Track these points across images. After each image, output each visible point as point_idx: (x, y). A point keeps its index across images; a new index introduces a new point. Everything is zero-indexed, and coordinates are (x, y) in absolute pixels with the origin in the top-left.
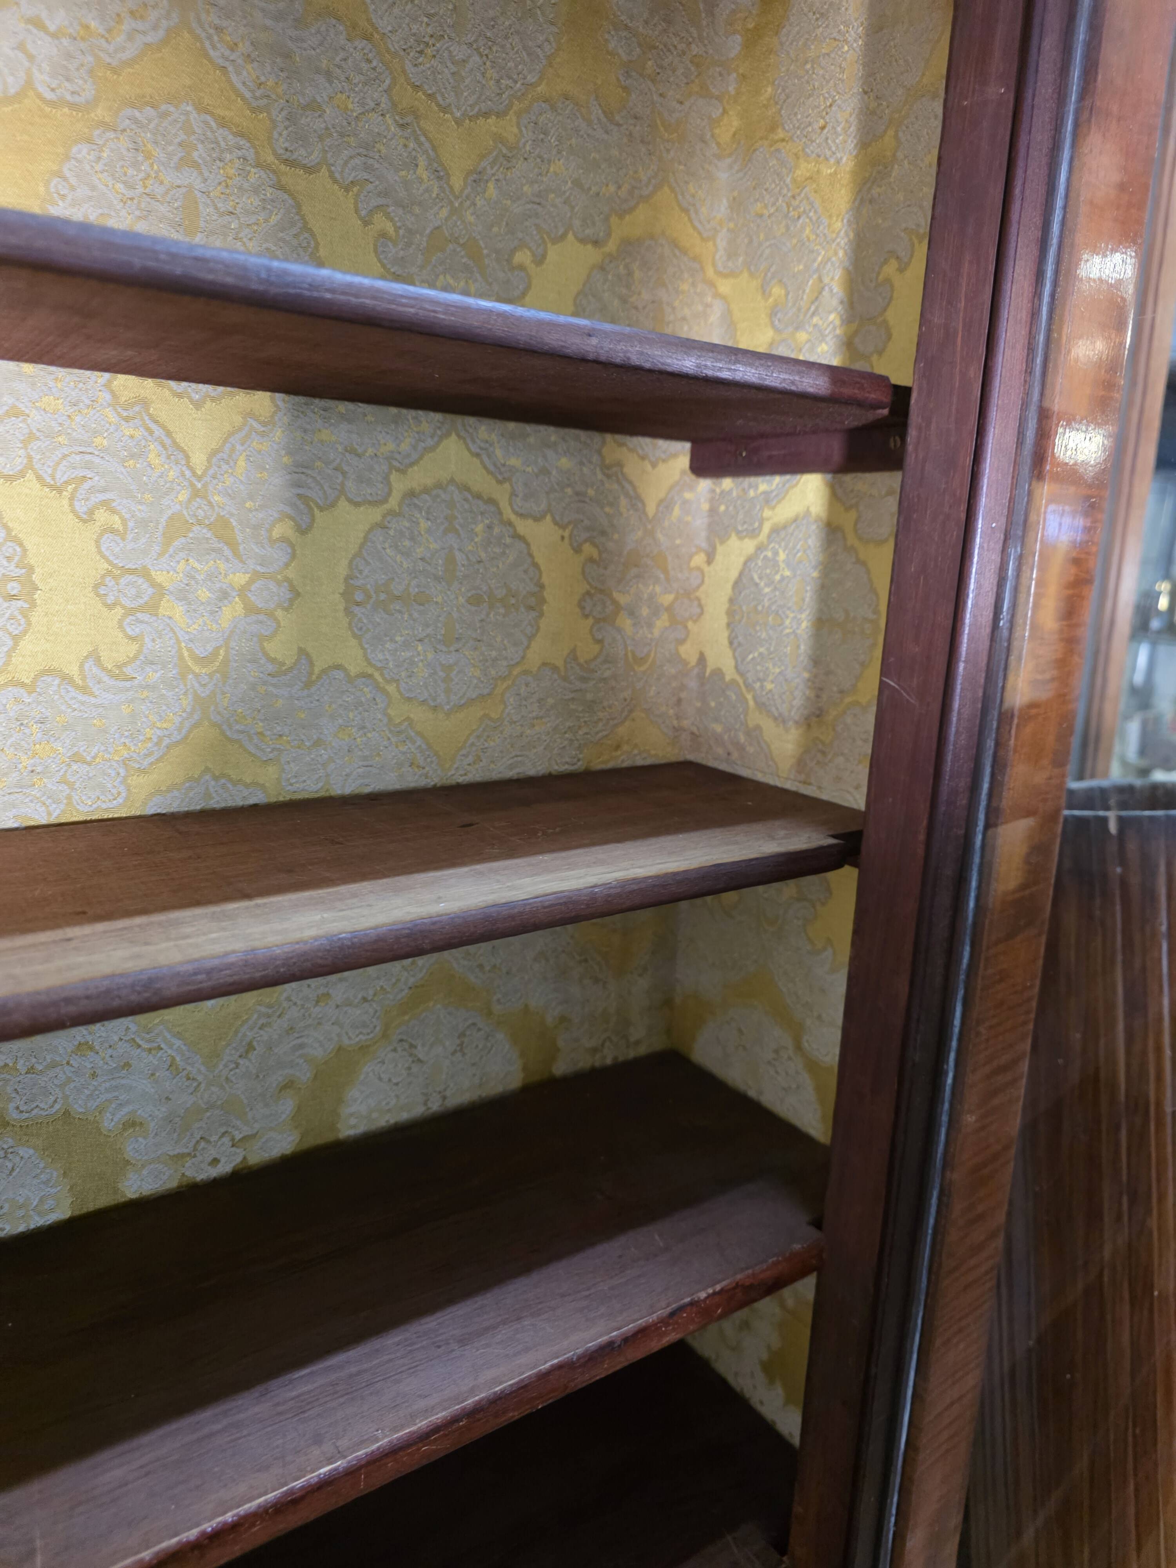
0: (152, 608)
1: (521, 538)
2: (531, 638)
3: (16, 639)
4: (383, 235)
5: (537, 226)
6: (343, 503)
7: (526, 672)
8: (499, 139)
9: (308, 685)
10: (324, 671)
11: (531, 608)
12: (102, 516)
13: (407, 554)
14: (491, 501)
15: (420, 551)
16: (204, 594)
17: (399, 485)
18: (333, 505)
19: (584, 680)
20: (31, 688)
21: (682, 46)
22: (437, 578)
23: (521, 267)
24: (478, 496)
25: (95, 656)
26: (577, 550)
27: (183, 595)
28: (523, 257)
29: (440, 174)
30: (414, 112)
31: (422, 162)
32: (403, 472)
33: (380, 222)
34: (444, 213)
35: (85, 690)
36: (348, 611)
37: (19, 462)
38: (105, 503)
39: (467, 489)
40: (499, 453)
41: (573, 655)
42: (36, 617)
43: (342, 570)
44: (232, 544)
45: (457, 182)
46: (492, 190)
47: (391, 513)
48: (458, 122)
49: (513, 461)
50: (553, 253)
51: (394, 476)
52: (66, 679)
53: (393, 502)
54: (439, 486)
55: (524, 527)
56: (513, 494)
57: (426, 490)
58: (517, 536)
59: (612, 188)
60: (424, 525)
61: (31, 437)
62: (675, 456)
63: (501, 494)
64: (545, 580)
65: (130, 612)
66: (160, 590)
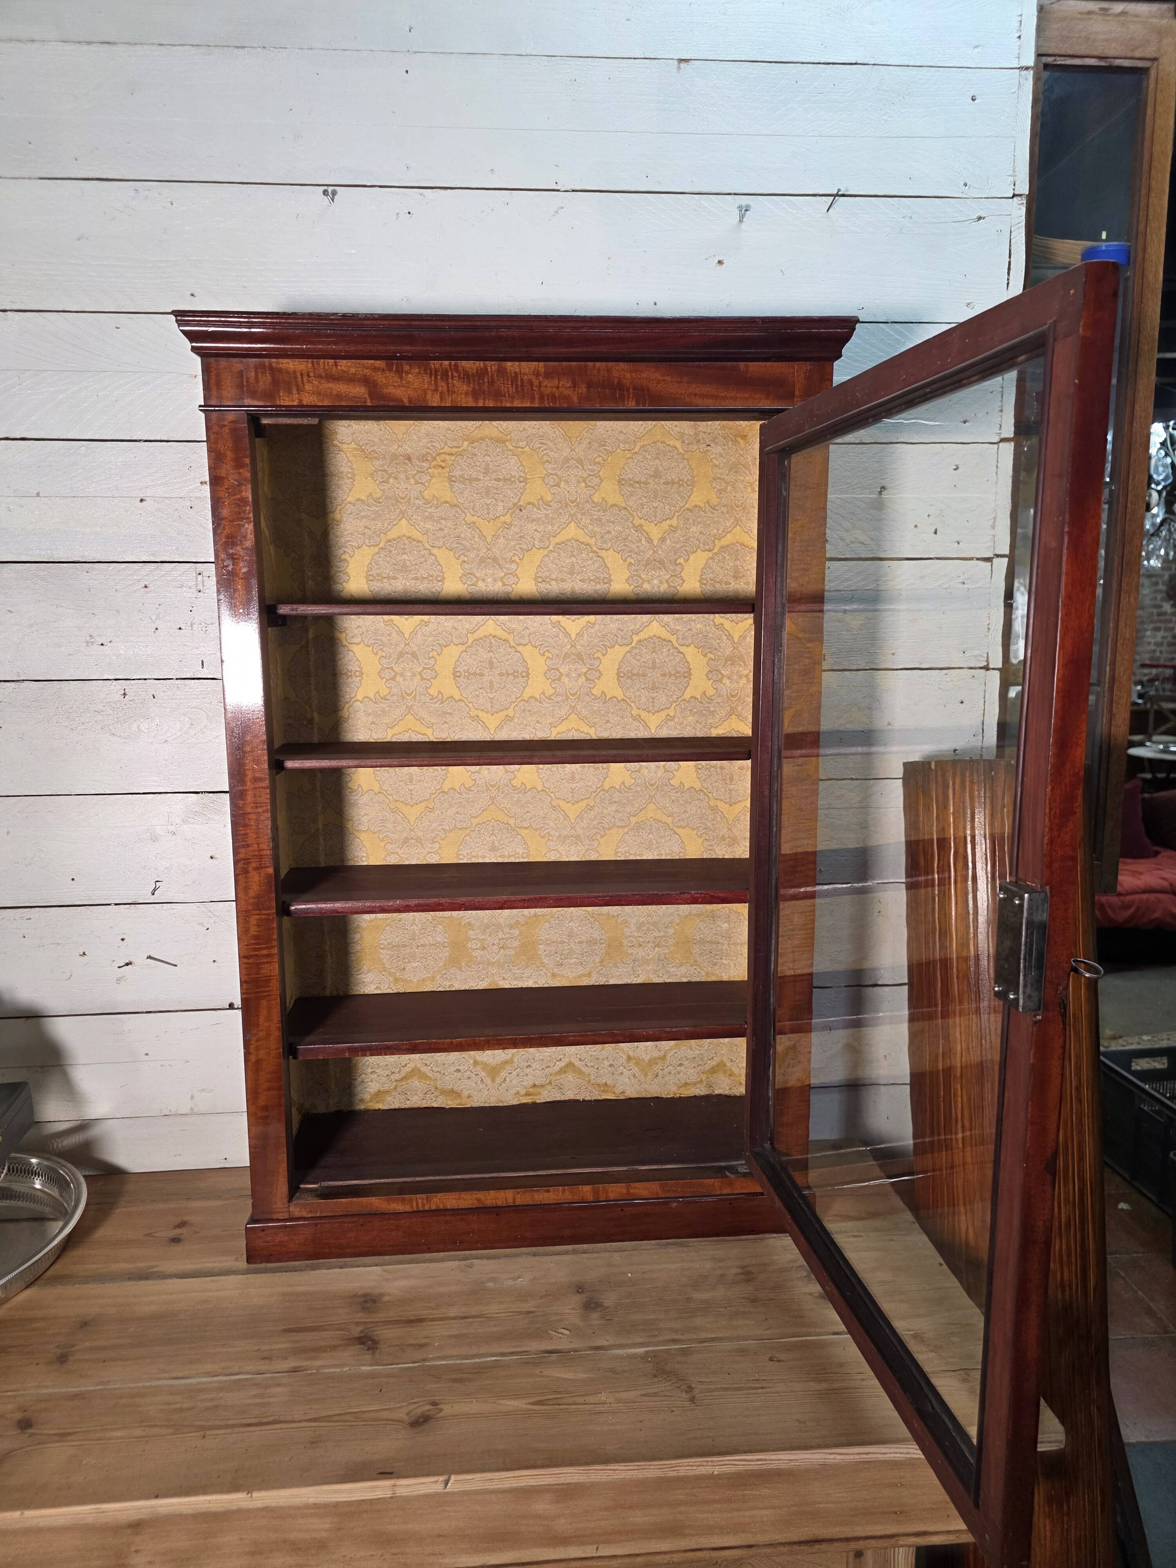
0: (559, 679)
1: (681, 653)
2: (686, 688)
3: (524, 688)
4: (630, 563)
5: (686, 550)
6: (617, 646)
7: (684, 700)
8: (671, 526)
9: (605, 703)
10: (610, 699)
11: (685, 677)
12: (547, 654)
13: (638, 661)
14: (669, 641)
15: (643, 659)
16: (574, 675)
17: (636, 638)
18: (613, 646)
19: (709, 703)
20: (527, 702)
21: (742, 478)
22: (649, 668)
23: (680, 564)
24: (665, 640)
25: (543, 693)
26: (705, 656)
27: (568, 675)
28: (681, 560)
29: (649, 540)
30: (641, 526)
31: (643, 539)
32: (637, 634)
33: (629, 560)
34: (651, 553)
35: (540, 702)
36: (618, 680)
37: (527, 641)
38: (548, 651)
39: (660, 638)
40: (672, 625)
41: (704, 693)
42: (529, 682)
43: (617, 666)
44: (582, 661)
45: (655, 542)
46: (668, 542)
47: (633, 648)
48: (656, 525)
49: (678, 627)
50: (692, 557)
51: (634, 636)
52: (536, 699)
53: (634, 644)
54: (650, 638)
55: (681, 649)
56: (678, 638)
57: (645, 640)
58: (679, 652)
59: (715, 531)
60: (645, 651)
61: (530, 634)
62: (746, 619)
63: (673, 639)
64: (691, 667)
65: (554, 680)
66: (562, 675)
